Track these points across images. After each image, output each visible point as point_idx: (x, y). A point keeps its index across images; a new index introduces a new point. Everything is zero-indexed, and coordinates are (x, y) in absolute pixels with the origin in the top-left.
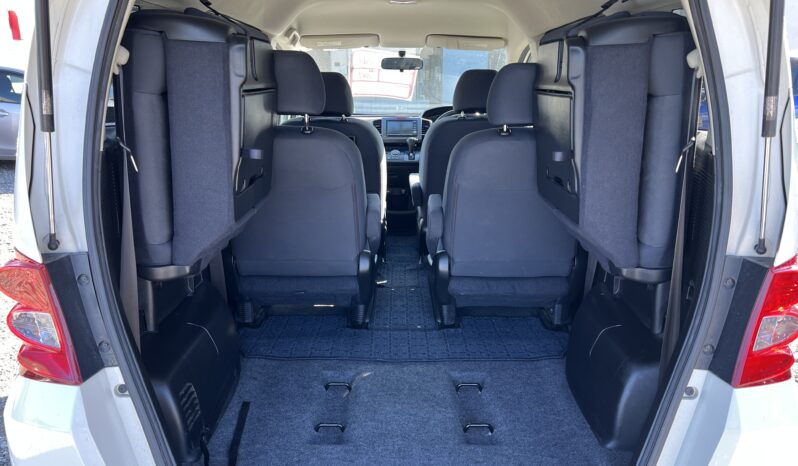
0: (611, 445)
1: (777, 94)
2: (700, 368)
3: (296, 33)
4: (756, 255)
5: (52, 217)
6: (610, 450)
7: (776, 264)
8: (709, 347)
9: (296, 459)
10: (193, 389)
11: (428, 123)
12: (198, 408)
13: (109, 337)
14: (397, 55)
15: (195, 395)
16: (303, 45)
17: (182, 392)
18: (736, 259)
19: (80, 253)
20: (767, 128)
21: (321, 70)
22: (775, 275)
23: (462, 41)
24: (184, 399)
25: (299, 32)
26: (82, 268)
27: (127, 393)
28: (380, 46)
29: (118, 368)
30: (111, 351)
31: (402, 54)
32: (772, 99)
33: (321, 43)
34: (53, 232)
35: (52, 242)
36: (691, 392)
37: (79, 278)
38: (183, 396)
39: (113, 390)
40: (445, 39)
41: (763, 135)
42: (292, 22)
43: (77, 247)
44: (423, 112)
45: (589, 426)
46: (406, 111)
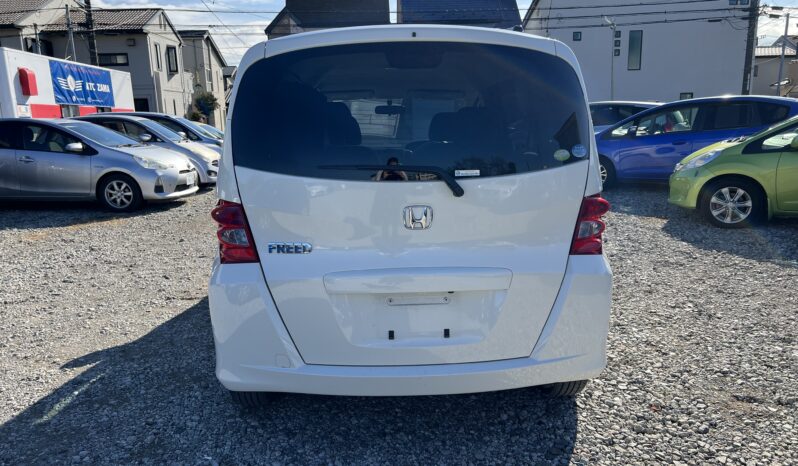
28: (374, 98)
31: (390, 103)
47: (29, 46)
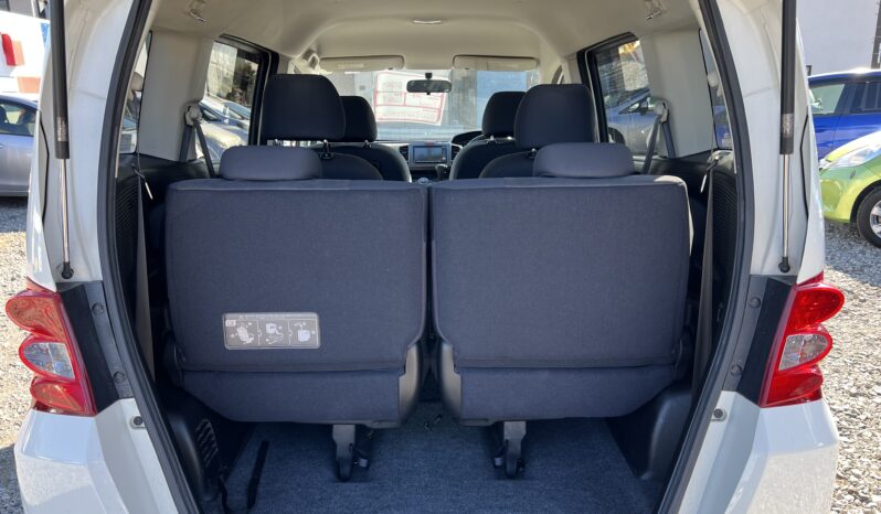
0: (645, 477)
1: (792, 111)
2: (728, 390)
3: (315, 55)
4: (781, 274)
5: (66, 245)
6: (645, 481)
7: (799, 281)
8: (737, 368)
9: (318, 497)
10: (209, 425)
11: (458, 149)
12: (215, 445)
13: (125, 369)
14: (423, 78)
15: (212, 432)
16: (322, 68)
17: (199, 428)
18: (760, 278)
19: (94, 283)
20: (785, 145)
21: (341, 94)
22: (799, 292)
23: (491, 61)
24: (201, 435)
25: (319, 53)
26: (97, 297)
27: (143, 425)
28: (404, 68)
29: (133, 400)
30: (127, 382)
31: (429, 75)
32: (788, 116)
33: (342, 65)
34: (67, 260)
35: (67, 271)
36: (719, 414)
37: (93, 307)
38: (199, 432)
39: (128, 422)
40: (473, 60)
41: (781, 153)
42: (310, 43)
43: (91, 276)
44: (452, 137)
45: (624, 459)
46: (435, 137)
47: (41, 10)
